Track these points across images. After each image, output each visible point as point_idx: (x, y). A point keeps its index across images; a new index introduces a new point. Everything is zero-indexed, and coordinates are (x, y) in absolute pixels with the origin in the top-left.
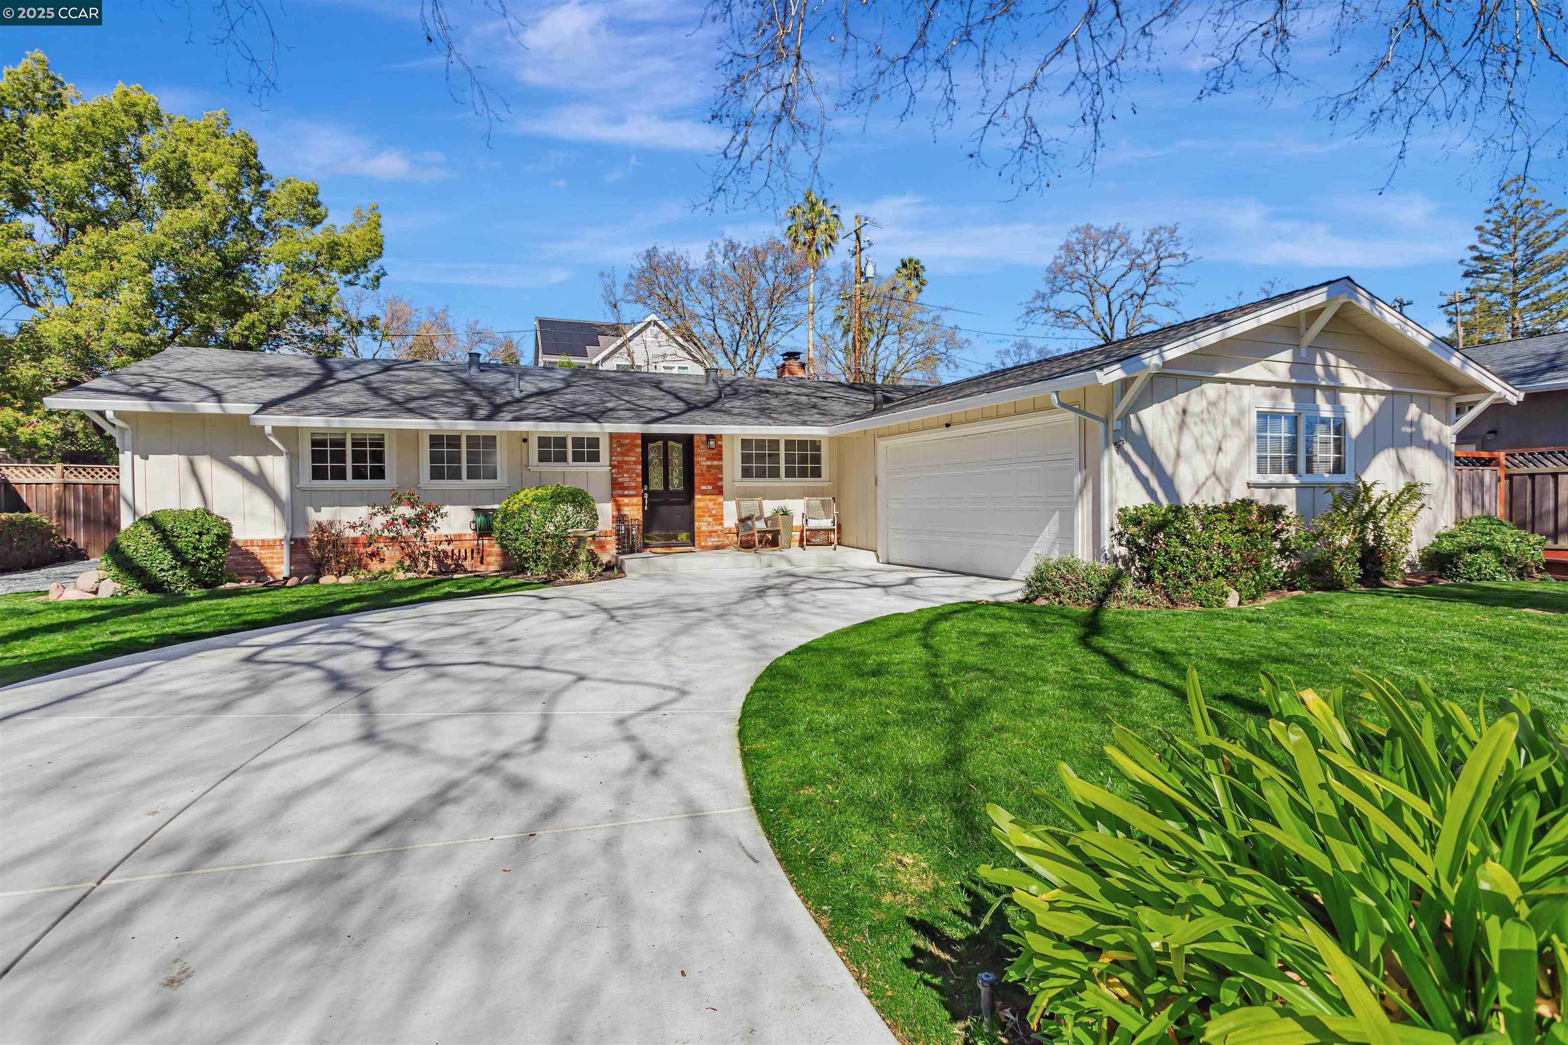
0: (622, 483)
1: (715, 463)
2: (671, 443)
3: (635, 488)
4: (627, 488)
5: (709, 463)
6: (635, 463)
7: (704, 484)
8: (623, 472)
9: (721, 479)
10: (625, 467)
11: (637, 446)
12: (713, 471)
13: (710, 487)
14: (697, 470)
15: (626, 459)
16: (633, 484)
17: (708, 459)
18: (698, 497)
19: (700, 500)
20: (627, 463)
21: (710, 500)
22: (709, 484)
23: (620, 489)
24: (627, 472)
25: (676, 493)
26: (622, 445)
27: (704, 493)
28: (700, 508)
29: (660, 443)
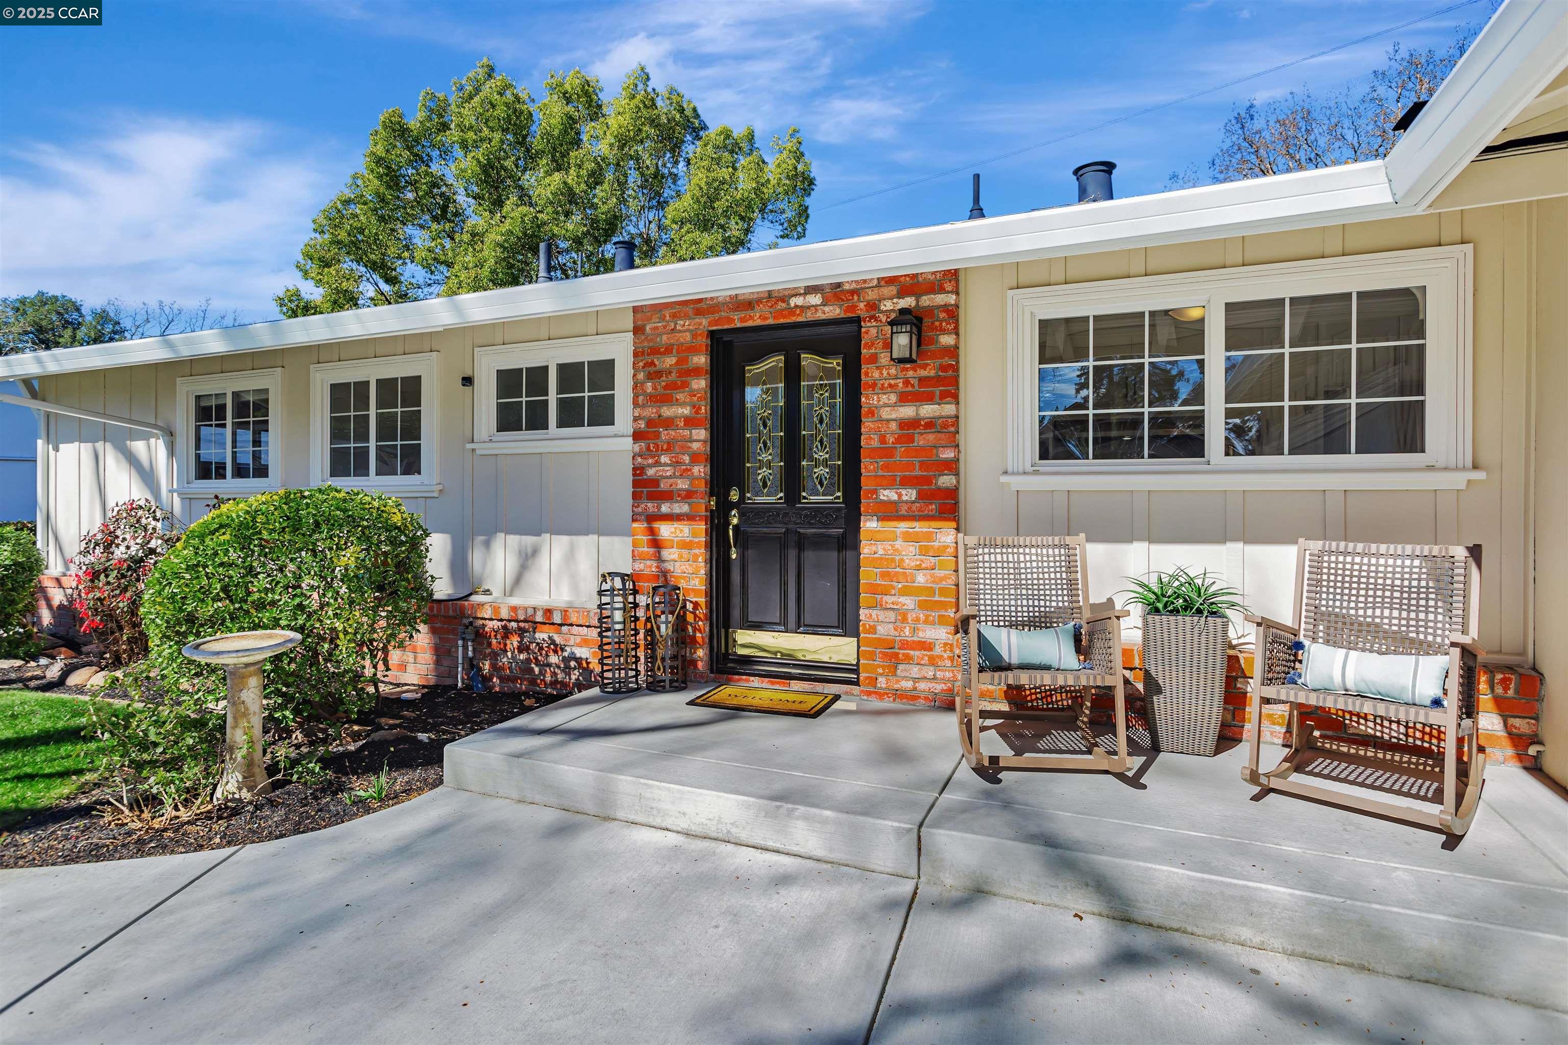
0: (655, 482)
1: (928, 410)
2: (807, 360)
3: (688, 495)
4: (668, 496)
5: (908, 411)
6: (690, 422)
7: (890, 484)
8: (659, 450)
9: (952, 467)
10: (665, 435)
11: (696, 372)
12: (922, 440)
13: (910, 494)
14: (869, 439)
15: (667, 412)
16: (683, 485)
17: (905, 398)
18: (869, 525)
19: (875, 537)
20: (668, 423)
21: (909, 538)
22: (906, 482)
23: (652, 497)
24: (669, 448)
25: (819, 513)
26: (658, 374)
27: (889, 513)
28: (876, 562)
29: (776, 361)
